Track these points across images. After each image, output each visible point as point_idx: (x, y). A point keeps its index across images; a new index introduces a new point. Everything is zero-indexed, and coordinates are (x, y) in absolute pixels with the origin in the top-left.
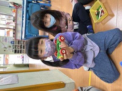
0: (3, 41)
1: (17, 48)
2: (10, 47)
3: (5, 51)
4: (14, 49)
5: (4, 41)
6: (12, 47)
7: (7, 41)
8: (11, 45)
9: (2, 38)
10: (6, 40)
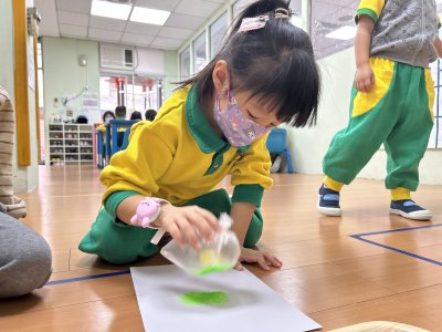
0: (86, 96)
1: (69, 131)
2: (70, 113)
4: (63, 124)
5: (86, 99)
8: (75, 117)
9: (96, 94)
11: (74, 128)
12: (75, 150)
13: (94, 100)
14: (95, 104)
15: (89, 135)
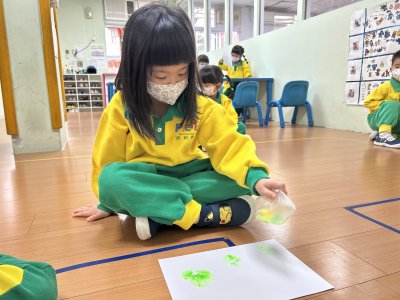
0: (93, 48)
1: (81, 81)
2: (80, 64)
3: (67, 52)
4: (75, 74)
5: (94, 50)
6: (81, 69)
7: (96, 58)
8: (85, 68)
9: (102, 45)
10: (97, 54)
11: (85, 78)
12: (87, 98)
13: (101, 51)
14: (102, 55)
15: (99, 84)
